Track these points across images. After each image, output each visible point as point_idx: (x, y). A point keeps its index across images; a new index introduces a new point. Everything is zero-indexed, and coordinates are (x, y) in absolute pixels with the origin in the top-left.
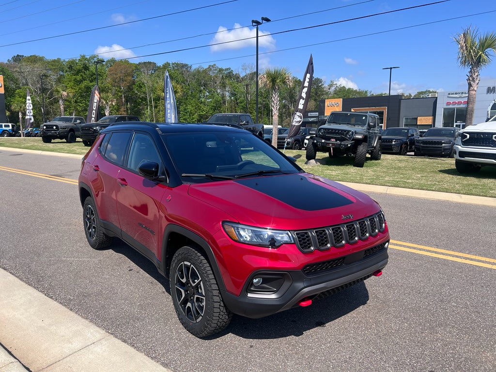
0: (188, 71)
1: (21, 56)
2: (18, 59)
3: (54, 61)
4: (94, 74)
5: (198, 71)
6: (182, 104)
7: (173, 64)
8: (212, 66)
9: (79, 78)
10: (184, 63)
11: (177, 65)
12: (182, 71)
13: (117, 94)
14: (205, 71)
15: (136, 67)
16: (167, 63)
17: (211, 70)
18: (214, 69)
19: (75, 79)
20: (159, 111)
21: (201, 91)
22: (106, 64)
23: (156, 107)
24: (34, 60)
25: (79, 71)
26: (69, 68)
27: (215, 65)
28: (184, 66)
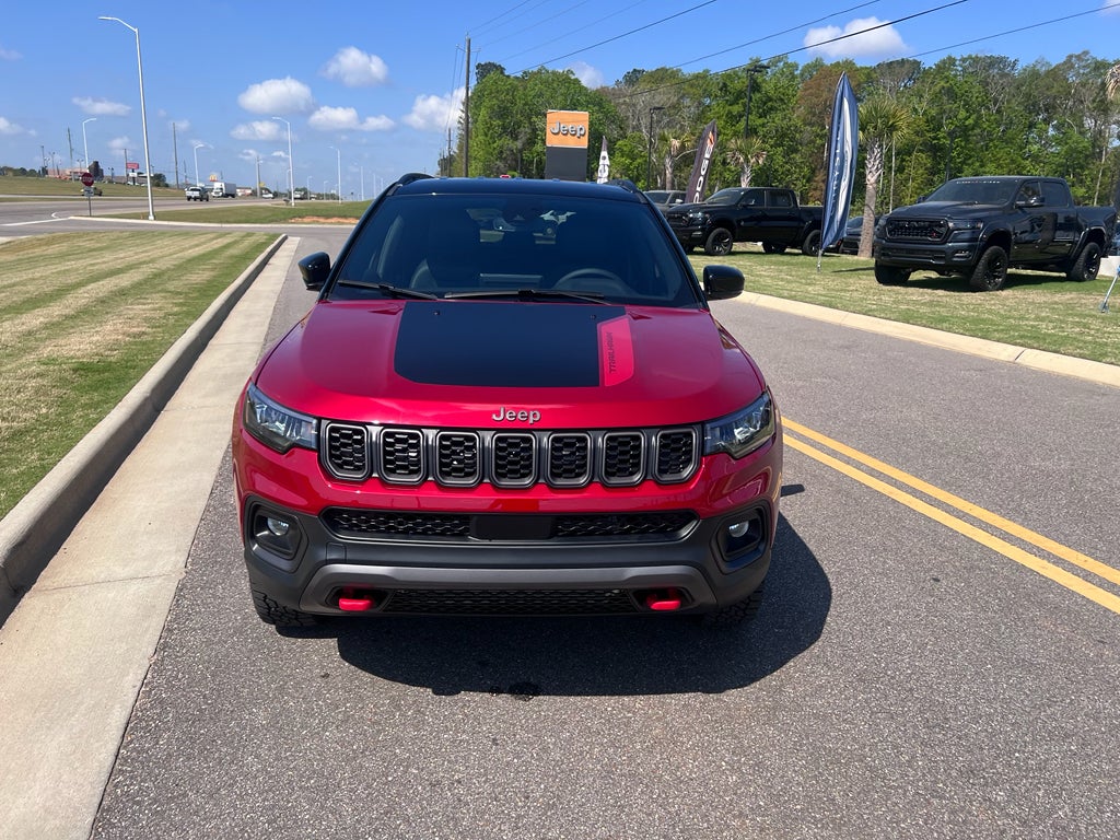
0: (1003, 76)
1: (639, 71)
2: (633, 77)
3: (697, 77)
4: (770, 99)
5: (1033, 75)
6: (970, 162)
7: (964, 60)
8: (1078, 57)
9: (736, 109)
10: (995, 55)
11: (975, 60)
12: (986, 78)
13: (814, 142)
14: (1055, 74)
15: (868, 75)
16: (950, 58)
17: (1072, 67)
18: (1083, 64)
19: (730, 112)
20: (907, 180)
21: (1031, 126)
22: (802, 75)
23: (900, 170)
24: (662, 76)
25: (739, 95)
26: (721, 90)
27: (1086, 53)
28: (993, 62)
